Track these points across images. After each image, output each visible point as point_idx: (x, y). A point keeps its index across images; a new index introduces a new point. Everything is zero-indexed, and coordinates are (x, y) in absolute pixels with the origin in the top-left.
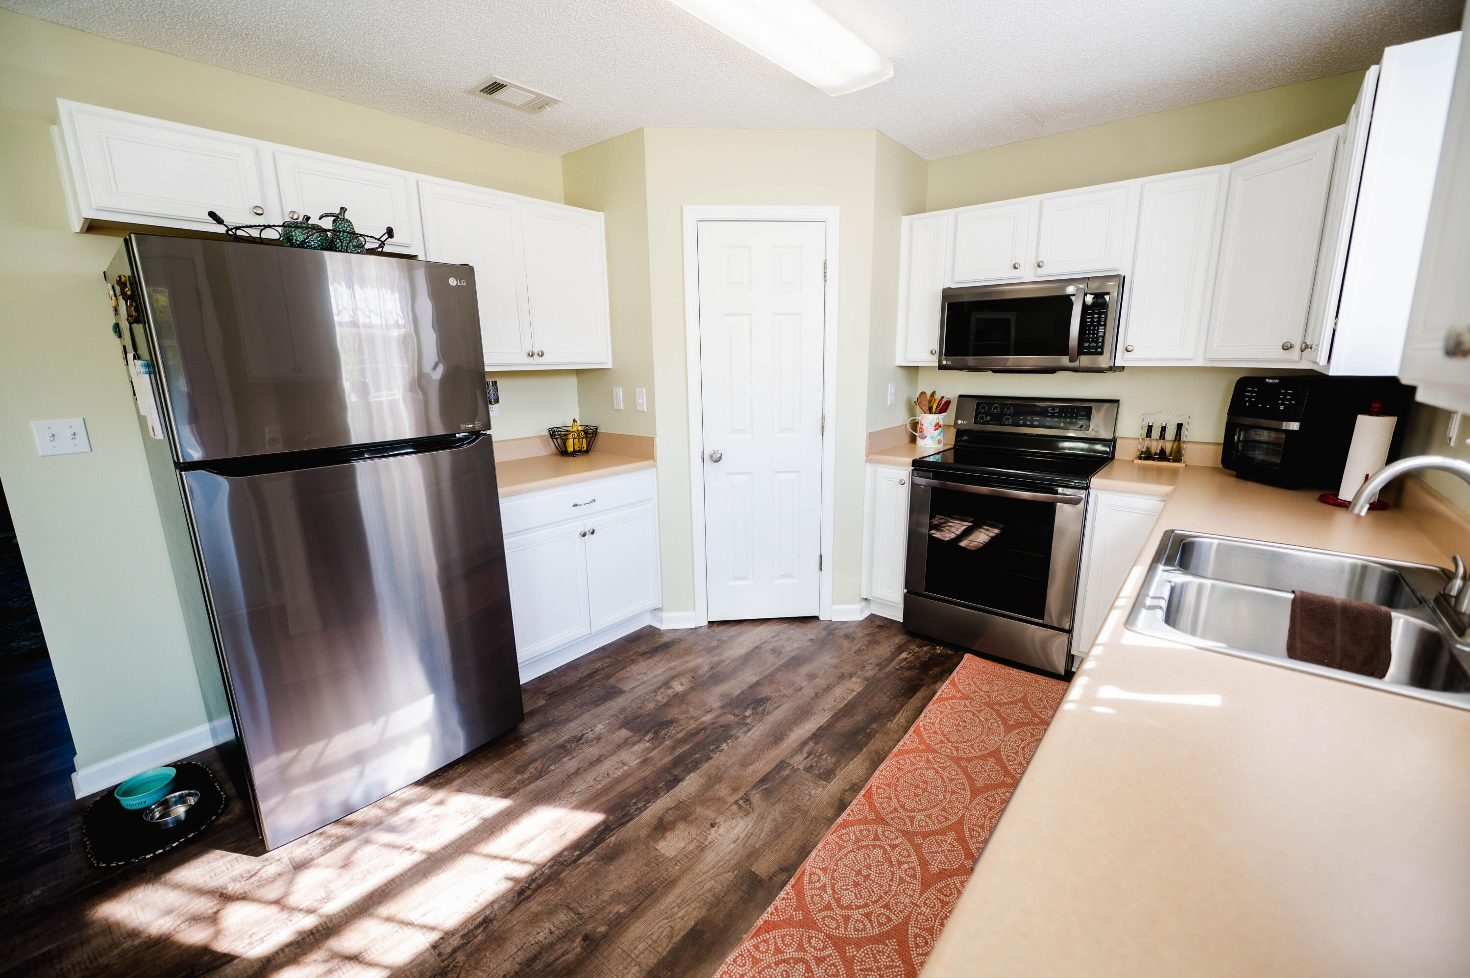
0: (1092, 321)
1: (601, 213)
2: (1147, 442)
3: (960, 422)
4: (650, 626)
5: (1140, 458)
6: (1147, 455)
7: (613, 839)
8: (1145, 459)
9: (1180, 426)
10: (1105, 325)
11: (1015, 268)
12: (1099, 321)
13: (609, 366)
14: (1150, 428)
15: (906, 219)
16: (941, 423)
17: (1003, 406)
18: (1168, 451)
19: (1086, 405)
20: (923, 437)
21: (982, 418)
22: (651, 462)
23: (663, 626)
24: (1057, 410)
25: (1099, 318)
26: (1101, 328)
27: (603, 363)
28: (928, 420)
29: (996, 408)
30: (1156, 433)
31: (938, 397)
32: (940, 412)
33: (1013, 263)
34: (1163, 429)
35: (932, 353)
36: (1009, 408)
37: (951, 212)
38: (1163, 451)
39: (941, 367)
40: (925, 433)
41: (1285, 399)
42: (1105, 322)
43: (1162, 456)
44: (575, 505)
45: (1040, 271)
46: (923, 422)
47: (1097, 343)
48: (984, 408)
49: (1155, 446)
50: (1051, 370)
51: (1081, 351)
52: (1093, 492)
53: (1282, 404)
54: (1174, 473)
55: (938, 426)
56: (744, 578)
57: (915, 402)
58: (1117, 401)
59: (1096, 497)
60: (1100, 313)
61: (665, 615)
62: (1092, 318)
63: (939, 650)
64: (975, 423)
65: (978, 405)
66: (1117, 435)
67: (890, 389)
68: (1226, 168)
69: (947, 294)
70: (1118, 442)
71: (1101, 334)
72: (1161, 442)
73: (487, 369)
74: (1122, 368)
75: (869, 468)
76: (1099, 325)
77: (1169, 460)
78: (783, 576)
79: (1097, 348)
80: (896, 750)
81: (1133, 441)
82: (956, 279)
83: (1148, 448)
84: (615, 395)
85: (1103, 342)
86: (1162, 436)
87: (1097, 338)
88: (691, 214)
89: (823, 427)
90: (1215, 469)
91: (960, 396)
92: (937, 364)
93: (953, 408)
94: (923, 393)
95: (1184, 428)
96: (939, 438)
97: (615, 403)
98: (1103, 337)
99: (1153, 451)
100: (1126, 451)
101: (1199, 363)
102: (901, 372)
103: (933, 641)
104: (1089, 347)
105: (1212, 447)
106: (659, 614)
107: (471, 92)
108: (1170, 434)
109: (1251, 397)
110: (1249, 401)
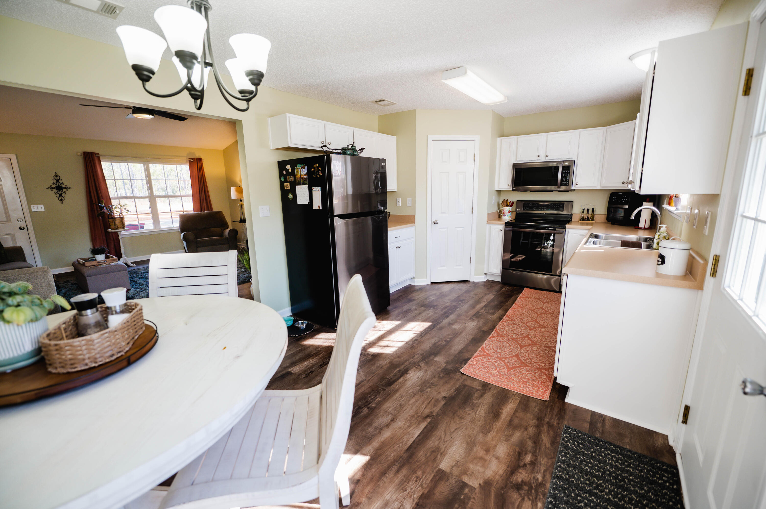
0: (565, 175)
1: (396, 137)
2: (583, 215)
3: (517, 210)
4: (410, 285)
5: (581, 220)
6: (583, 219)
7: (438, 326)
8: (583, 220)
9: (593, 209)
10: (569, 176)
11: (539, 157)
12: (567, 175)
13: (396, 190)
14: (584, 210)
15: (499, 139)
16: (511, 210)
17: (533, 204)
18: (590, 217)
19: (562, 203)
20: (504, 216)
21: (526, 208)
22: (414, 224)
23: (416, 284)
24: (552, 205)
25: (567, 174)
26: (568, 177)
27: (394, 189)
28: (506, 210)
29: (531, 205)
30: (585, 212)
31: (509, 201)
32: (510, 207)
33: (538, 155)
34: (588, 210)
35: (509, 185)
36: (535, 205)
37: (515, 137)
38: (588, 217)
39: (513, 190)
40: (505, 214)
41: (624, 199)
42: (569, 175)
43: (588, 219)
44: (396, 237)
45: (547, 158)
46: (504, 210)
47: (567, 182)
48: (526, 205)
49: (586, 216)
50: (551, 191)
51: (562, 185)
52: (567, 230)
53: (624, 200)
54: (592, 224)
55: (509, 212)
56: (444, 266)
57: (501, 203)
58: (572, 201)
59: (568, 231)
60: (567, 172)
61: (416, 280)
62: (565, 174)
63: (515, 288)
64: (523, 210)
65: (524, 204)
66: (573, 213)
67: (493, 199)
68: (605, 128)
69: (515, 165)
70: (573, 215)
71: (568, 179)
72: (587, 215)
73: (388, 191)
74: (574, 190)
75: (488, 226)
76: (567, 176)
77: (590, 220)
78: (457, 265)
79: (566, 183)
80: (511, 308)
81: (578, 215)
82: (518, 160)
83: (583, 217)
84: (397, 201)
85: (568, 182)
86: (588, 212)
87: (567, 180)
88: (430, 138)
89: (472, 211)
90: (605, 223)
91: (517, 201)
92: (511, 189)
93: (515, 205)
94: (505, 200)
95: (594, 210)
96: (510, 216)
97: (397, 203)
98: (569, 180)
99: (585, 218)
100: (575, 218)
101: (599, 188)
102: (496, 192)
103: (512, 285)
104: (564, 183)
105: (604, 216)
106: (414, 280)
107: (371, 102)
108: (590, 212)
109: (615, 198)
110: (614, 200)
